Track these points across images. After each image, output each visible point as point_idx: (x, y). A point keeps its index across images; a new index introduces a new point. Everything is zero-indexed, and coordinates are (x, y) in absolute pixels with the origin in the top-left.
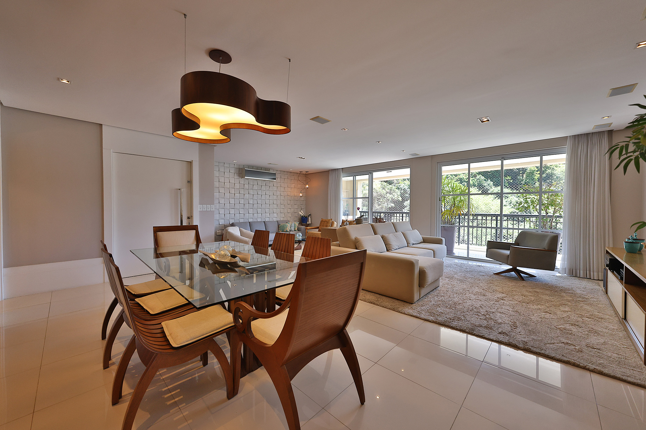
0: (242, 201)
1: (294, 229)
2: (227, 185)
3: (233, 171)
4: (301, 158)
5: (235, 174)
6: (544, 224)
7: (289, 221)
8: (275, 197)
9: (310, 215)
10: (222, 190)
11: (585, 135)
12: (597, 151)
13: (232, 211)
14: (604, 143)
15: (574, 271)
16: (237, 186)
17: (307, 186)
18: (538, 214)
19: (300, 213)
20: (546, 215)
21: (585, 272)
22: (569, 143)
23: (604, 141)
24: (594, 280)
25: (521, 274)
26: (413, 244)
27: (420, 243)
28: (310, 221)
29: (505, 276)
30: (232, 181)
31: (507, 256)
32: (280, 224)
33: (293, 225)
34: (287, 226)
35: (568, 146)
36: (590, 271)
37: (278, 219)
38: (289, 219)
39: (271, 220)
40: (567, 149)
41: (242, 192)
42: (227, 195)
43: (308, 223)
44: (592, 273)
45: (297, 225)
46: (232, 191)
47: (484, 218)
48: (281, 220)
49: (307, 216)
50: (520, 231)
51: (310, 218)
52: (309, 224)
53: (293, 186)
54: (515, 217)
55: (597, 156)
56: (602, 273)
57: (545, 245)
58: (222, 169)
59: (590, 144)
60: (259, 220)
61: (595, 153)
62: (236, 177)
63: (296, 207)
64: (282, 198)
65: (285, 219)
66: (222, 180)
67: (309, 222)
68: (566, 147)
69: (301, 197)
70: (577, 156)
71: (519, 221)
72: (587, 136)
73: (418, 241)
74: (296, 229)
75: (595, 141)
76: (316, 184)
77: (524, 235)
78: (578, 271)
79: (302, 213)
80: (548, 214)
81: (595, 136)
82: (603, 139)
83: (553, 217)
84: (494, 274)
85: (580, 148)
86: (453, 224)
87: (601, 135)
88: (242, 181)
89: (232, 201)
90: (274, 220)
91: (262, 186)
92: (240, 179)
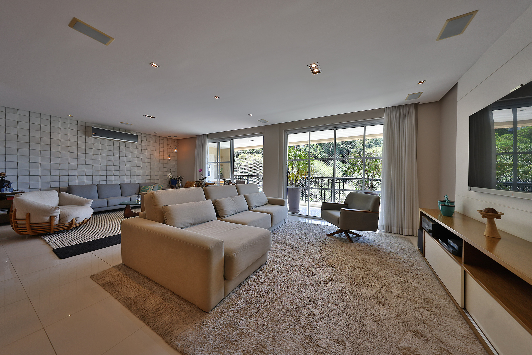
0: (90, 162)
2: (65, 143)
3: (74, 127)
4: (149, 116)
5: (78, 131)
6: (366, 186)
8: (139, 160)
9: (180, 178)
10: (55, 149)
11: (398, 106)
12: (407, 120)
13: (74, 173)
14: (412, 114)
15: (390, 227)
17: (176, 150)
18: (362, 178)
19: (168, 176)
20: (368, 178)
21: (398, 228)
22: (386, 114)
23: (412, 112)
24: (405, 235)
25: (349, 234)
26: (257, 207)
27: (265, 205)
29: (336, 238)
30: (74, 138)
31: (338, 219)
34: (149, 188)
35: (384, 118)
36: (402, 227)
37: (143, 181)
38: (156, 181)
40: (384, 121)
41: (89, 152)
42: (65, 154)
44: (403, 229)
46: (74, 150)
47: (323, 180)
48: (145, 183)
49: (177, 178)
50: (349, 192)
53: (161, 150)
54: (345, 180)
55: (407, 124)
56: (411, 229)
57: (369, 206)
58: (56, 125)
59: (402, 116)
60: (115, 182)
61: (405, 123)
62: (80, 135)
63: (165, 170)
64: (148, 160)
65: (152, 181)
68: (383, 119)
69: (169, 160)
70: (392, 126)
71: (347, 183)
72: (399, 107)
73: (262, 203)
75: (405, 113)
76: (185, 148)
77: (351, 197)
78: (393, 228)
80: (368, 177)
81: (405, 107)
82: (412, 110)
83: (373, 180)
84: (327, 235)
85: (394, 118)
86: (298, 186)
87: (410, 108)
88: (90, 140)
89: (74, 162)
90: (138, 182)
91: (120, 147)
92: (87, 138)
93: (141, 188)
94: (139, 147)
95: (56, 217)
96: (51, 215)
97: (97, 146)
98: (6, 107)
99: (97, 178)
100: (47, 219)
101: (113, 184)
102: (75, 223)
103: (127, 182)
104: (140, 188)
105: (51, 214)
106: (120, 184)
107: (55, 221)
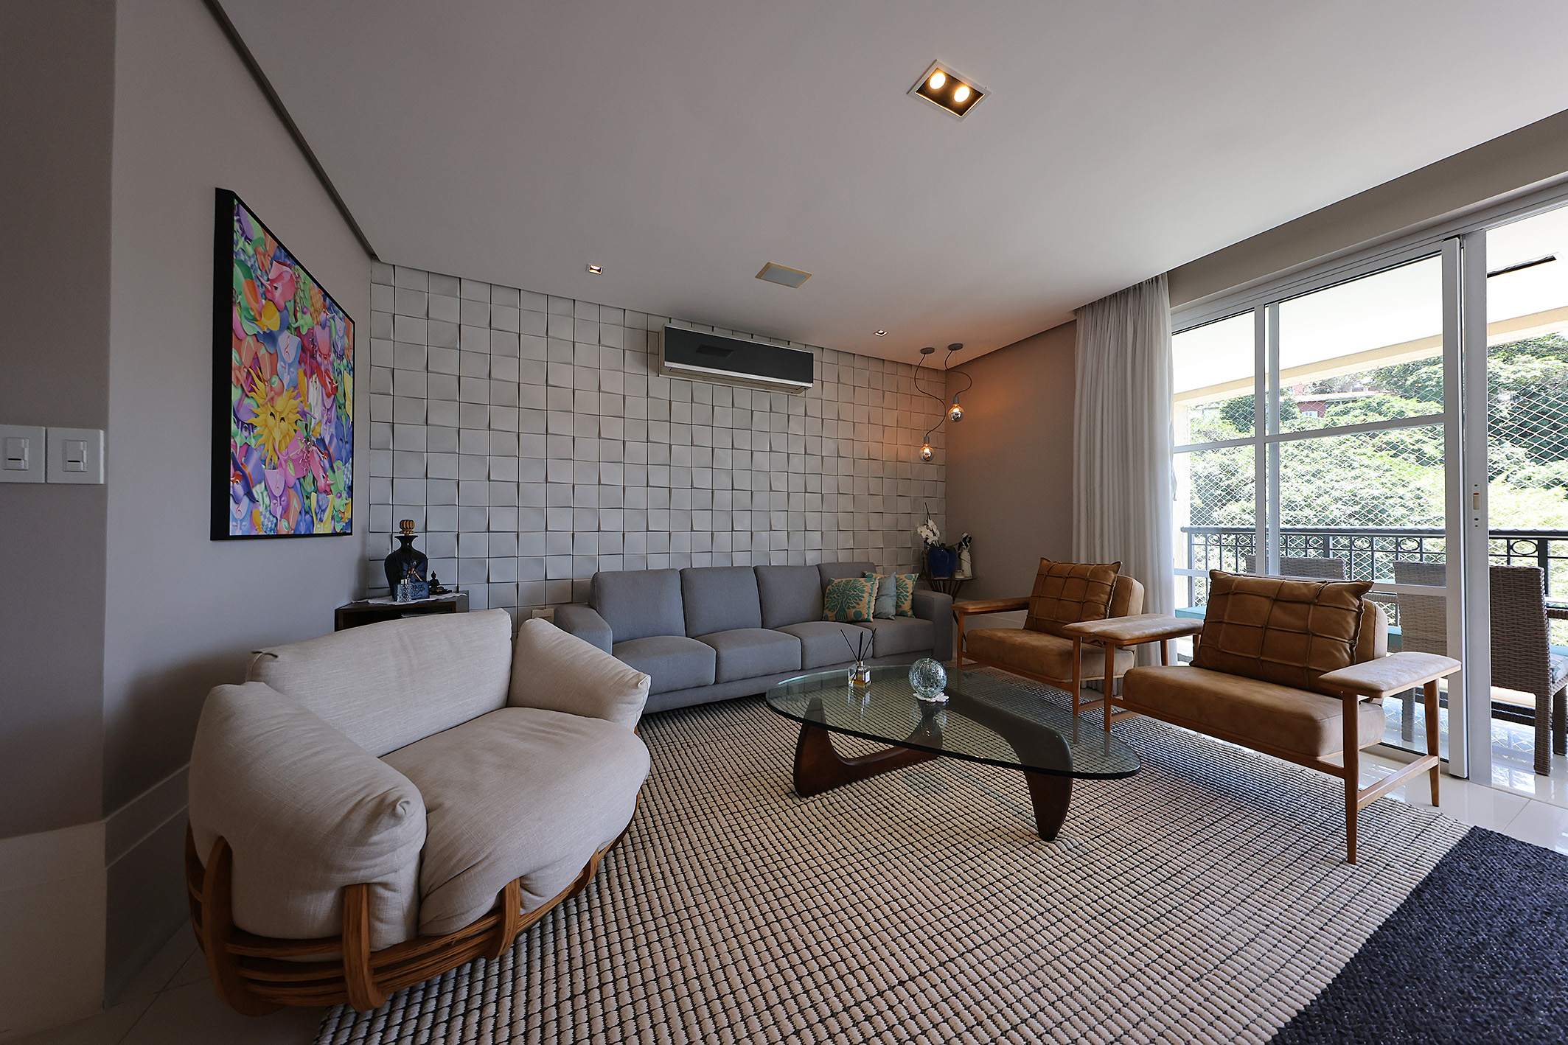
0: (660, 477)
1: (897, 606)
2: (588, 401)
3: (615, 338)
5: (627, 352)
7: (873, 568)
8: (814, 463)
9: (968, 540)
10: (561, 424)
13: (612, 521)
16: (637, 407)
17: (957, 411)
19: (925, 532)
28: (966, 566)
30: (613, 383)
32: (830, 582)
33: (891, 587)
34: (863, 591)
37: (828, 558)
38: (874, 557)
39: (795, 560)
41: (660, 434)
42: (589, 447)
43: (959, 577)
45: (910, 585)
46: (613, 429)
48: (838, 564)
49: (953, 542)
51: (965, 555)
52: (962, 581)
53: (891, 418)
58: (563, 330)
62: (635, 368)
63: (905, 505)
64: (845, 466)
65: (858, 557)
66: (562, 376)
67: (966, 570)
69: (927, 460)
74: (907, 606)
79: (930, 533)
88: (661, 385)
89: (613, 475)
90: (812, 558)
91: (752, 411)
92: (652, 376)
93: (830, 587)
94: (814, 410)
95: (385, 885)
96: (341, 879)
97: (681, 411)
98: (431, 273)
99: (683, 541)
100: (320, 907)
101: (732, 569)
102: (522, 912)
103: (778, 560)
104: (824, 585)
105: (341, 869)
106: (755, 569)
107: (381, 921)
